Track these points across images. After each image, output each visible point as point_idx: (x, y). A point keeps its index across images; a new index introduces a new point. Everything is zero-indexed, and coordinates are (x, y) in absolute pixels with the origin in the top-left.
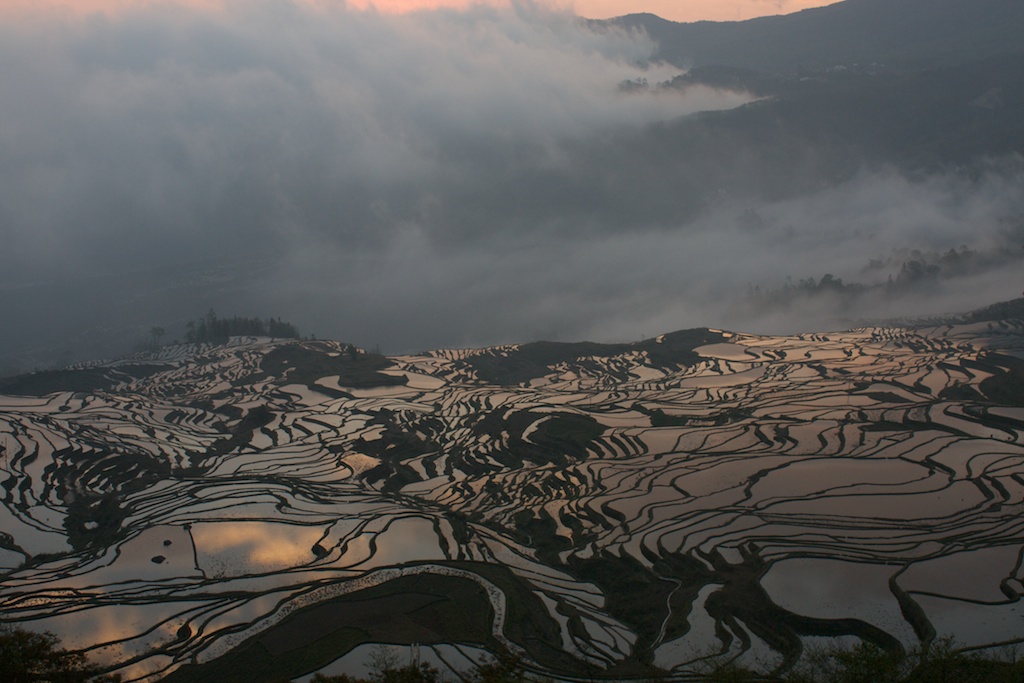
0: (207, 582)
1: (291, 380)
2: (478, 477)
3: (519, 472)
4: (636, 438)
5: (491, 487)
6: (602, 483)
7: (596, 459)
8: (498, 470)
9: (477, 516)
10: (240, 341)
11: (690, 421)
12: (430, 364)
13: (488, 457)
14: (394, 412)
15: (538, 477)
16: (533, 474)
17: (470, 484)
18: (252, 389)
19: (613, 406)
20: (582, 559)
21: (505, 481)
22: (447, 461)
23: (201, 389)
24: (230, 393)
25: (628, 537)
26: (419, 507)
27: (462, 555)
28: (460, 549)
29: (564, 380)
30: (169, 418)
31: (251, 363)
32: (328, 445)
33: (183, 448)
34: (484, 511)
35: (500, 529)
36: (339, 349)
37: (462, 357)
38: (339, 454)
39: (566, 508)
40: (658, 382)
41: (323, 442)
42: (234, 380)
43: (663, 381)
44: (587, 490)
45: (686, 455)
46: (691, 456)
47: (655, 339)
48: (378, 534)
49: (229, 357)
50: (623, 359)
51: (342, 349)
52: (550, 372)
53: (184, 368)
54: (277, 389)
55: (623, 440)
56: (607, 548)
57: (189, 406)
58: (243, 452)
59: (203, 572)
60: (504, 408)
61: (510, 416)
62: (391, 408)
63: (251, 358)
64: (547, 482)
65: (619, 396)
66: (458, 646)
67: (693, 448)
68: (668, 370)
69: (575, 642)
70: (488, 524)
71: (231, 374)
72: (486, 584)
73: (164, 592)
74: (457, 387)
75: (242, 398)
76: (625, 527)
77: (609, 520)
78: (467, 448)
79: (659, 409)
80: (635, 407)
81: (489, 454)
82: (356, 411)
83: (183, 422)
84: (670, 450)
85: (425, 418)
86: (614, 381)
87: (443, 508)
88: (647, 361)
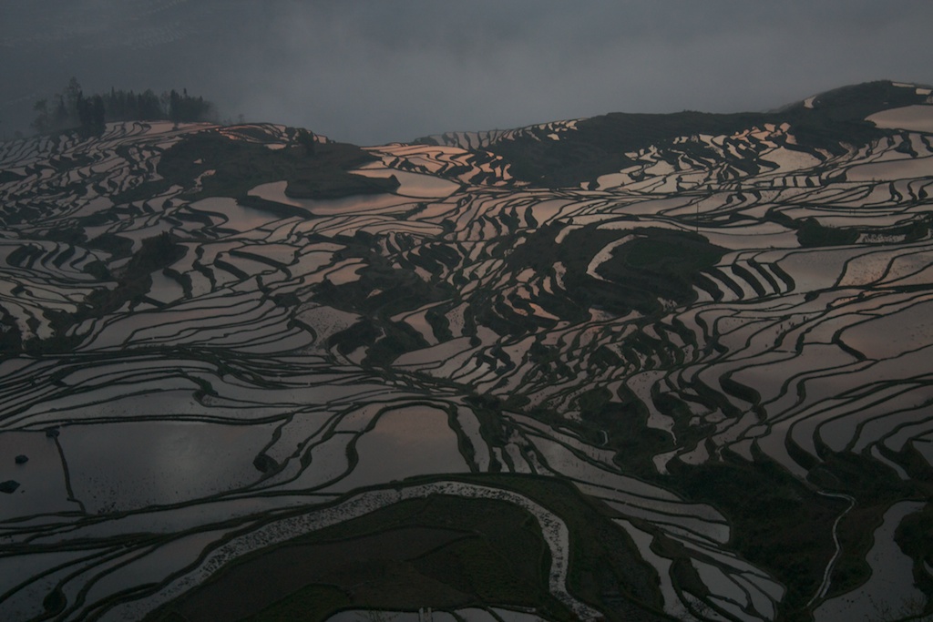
0: (88, 520)
1: (211, 190)
2: (518, 337)
3: (585, 328)
4: (774, 267)
5: (538, 352)
6: (721, 341)
7: (709, 303)
8: (550, 325)
9: (518, 401)
10: (123, 129)
11: (863, 236)
12: (433, 155)
13: (533, 306)
14: (378, 236)
15: (615, 335)
16: (607, 330)
17: (505, 349)
18: (147, 208)
19: (735, 216)
20: (691, 467)
21: (561, 343)
22: (467, 313)
23: (63, 209)
24: (111, 214)
25: (765, 427)
26: (423, 389)
27: (495, 465)
28: (493, 455)
29: (653, 176)
30: (14, 259)
31: (142, 165)
32: (273, 294)
33: (40, 307)
34: (530, 391)
35: (558, 422)
36: (285, 137)
37: (485, 144)
38: (291, 309)
39: (663, 383)
40: (808, 174)
41: (265, 290)
42: (116, 193)
43: (817, 171)
44: (695, 354)
45: (857, 292)
46: (867, 294)
47: (803, 103)
48: (358, 435)
49: (107, 156)
50: (750, 137)
51: (290, 137)
52: (630, 163)
53: (35, 176)
54: (187, 207)
55: (754, 272)
56: (732, 448)
57: (47, 238)
58: (136, 309)
59: (82, 505)
60: (557, 225)
61: (566, 238)
62: (372, 231)
63: (142, 157)
64: (629, 342)
65: (744, 199)
66: (495, 610)
67: (870, 281)
68: (824, 152)
69: (683, 600)
70: (536, 413)
71: (111, 183)
72: (537, 510)
73: (20, 538)
74: (478, 193)
75: (132, 223)
76: (760, 412)
77: (734, 401)
78: (498, 292)
79: (811, 219)
80: (773, 216)
81: (534, 299)
82: (316, 238)
83: (37, 265)
84: (830, 284)
85: (428, 245)
86: (736, 174)
87: (462, 389)
88: (790, 139)
